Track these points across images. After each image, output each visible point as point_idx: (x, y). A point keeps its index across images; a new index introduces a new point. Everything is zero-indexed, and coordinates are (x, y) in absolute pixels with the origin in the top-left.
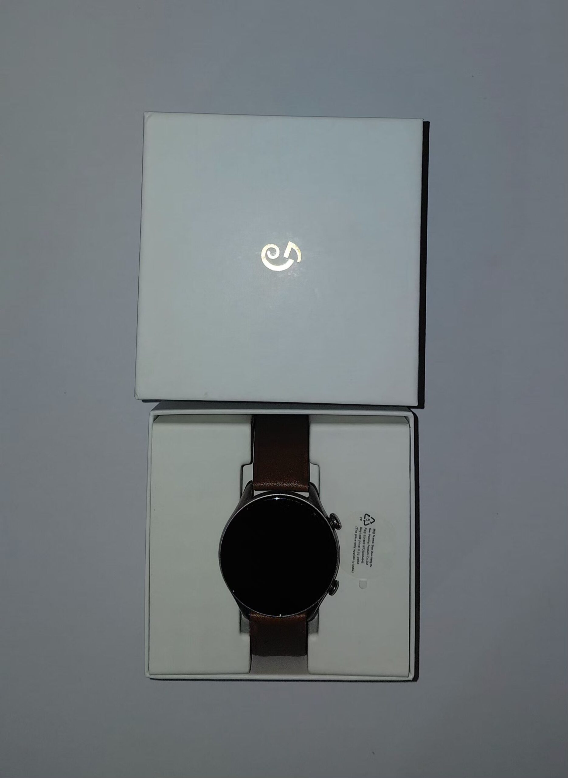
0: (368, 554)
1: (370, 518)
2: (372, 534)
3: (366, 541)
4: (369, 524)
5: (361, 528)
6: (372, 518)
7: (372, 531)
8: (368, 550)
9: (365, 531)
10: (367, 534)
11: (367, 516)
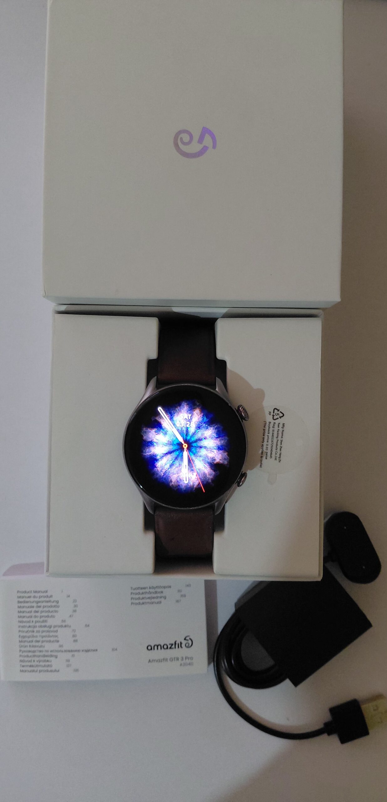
0: (276, 449)
1: (279, 412)
2: (281, 429)
3: (275, 435)
4: (278, 418)
5: (270, 423)
6: (281, 412)
7: (281, 426)
8: (277, 445)
9: (274, 425)
10: (276, 428)
11: (275, 410)
